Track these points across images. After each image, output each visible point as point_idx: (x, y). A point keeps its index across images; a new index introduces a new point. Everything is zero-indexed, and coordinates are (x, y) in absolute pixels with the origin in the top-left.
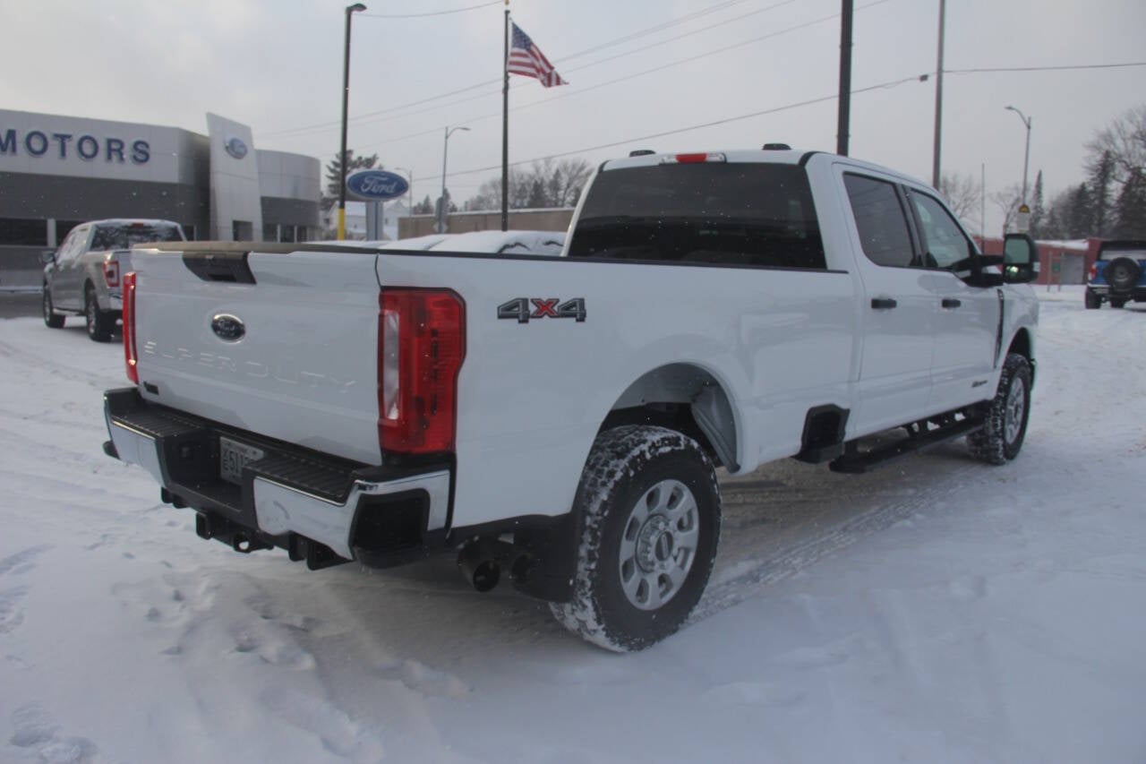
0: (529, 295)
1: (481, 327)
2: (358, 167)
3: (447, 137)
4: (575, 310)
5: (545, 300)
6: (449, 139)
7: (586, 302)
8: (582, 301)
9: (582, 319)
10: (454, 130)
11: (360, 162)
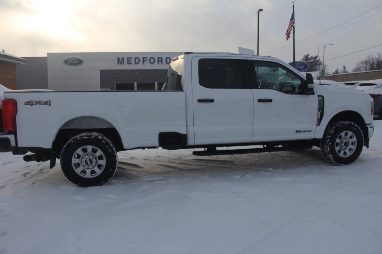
0: (33, 100)
1: (21, 107)
2: (311, 60)
3: (324, 48)
4: (48, 103)
5: (38, 101)
6: (325, 49)
7: (51, 101)
8: (50, 101)
9: (50, 105)
10: (327, 45)
11: (312, 58)
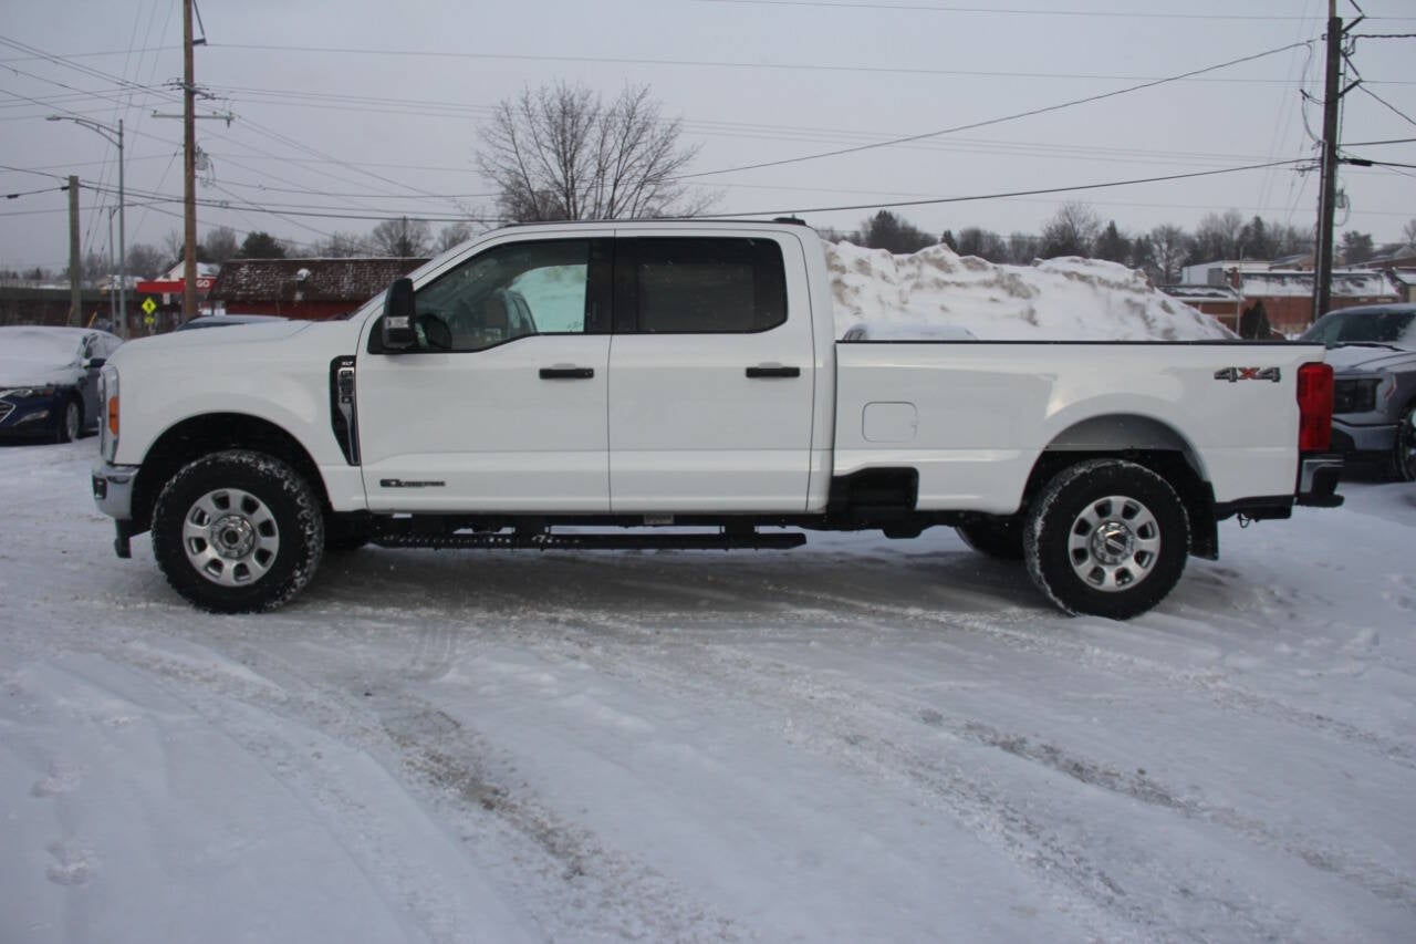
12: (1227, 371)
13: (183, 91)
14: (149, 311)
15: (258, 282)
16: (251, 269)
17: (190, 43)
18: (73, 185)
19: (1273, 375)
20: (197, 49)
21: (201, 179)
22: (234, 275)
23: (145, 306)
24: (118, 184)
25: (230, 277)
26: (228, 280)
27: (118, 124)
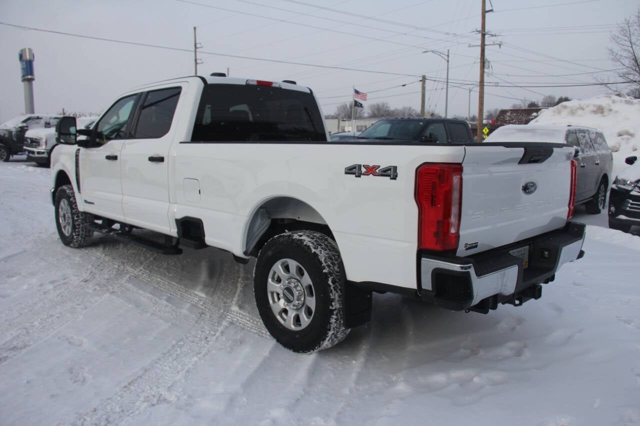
12: (353, 167)
13: (480, 34)
14: (486, 133)
15: (514, 119)
16: (511, 113)
17: (484, 12)
18: (424, 79)
19: (391, 173)
20: (487, 15)
21: (487, 73)
22: (504, 116)
23: (484, 131)
24: (446, 77)
25: (502, 117)
26: (501, 118)
27: (447, 52)
